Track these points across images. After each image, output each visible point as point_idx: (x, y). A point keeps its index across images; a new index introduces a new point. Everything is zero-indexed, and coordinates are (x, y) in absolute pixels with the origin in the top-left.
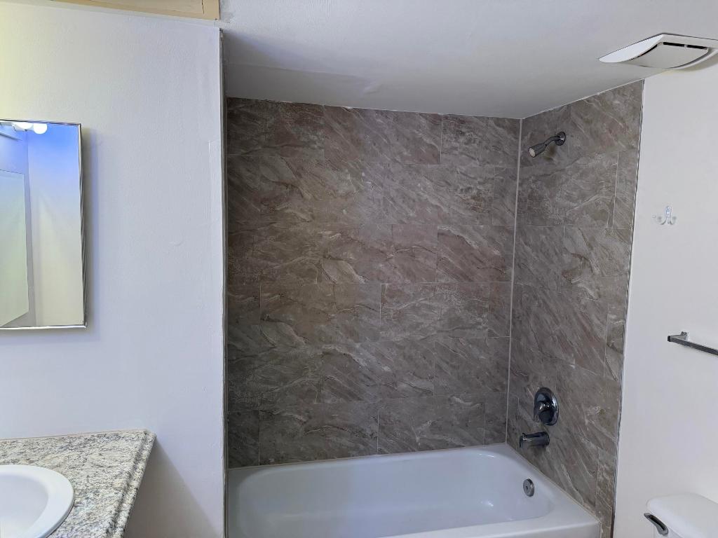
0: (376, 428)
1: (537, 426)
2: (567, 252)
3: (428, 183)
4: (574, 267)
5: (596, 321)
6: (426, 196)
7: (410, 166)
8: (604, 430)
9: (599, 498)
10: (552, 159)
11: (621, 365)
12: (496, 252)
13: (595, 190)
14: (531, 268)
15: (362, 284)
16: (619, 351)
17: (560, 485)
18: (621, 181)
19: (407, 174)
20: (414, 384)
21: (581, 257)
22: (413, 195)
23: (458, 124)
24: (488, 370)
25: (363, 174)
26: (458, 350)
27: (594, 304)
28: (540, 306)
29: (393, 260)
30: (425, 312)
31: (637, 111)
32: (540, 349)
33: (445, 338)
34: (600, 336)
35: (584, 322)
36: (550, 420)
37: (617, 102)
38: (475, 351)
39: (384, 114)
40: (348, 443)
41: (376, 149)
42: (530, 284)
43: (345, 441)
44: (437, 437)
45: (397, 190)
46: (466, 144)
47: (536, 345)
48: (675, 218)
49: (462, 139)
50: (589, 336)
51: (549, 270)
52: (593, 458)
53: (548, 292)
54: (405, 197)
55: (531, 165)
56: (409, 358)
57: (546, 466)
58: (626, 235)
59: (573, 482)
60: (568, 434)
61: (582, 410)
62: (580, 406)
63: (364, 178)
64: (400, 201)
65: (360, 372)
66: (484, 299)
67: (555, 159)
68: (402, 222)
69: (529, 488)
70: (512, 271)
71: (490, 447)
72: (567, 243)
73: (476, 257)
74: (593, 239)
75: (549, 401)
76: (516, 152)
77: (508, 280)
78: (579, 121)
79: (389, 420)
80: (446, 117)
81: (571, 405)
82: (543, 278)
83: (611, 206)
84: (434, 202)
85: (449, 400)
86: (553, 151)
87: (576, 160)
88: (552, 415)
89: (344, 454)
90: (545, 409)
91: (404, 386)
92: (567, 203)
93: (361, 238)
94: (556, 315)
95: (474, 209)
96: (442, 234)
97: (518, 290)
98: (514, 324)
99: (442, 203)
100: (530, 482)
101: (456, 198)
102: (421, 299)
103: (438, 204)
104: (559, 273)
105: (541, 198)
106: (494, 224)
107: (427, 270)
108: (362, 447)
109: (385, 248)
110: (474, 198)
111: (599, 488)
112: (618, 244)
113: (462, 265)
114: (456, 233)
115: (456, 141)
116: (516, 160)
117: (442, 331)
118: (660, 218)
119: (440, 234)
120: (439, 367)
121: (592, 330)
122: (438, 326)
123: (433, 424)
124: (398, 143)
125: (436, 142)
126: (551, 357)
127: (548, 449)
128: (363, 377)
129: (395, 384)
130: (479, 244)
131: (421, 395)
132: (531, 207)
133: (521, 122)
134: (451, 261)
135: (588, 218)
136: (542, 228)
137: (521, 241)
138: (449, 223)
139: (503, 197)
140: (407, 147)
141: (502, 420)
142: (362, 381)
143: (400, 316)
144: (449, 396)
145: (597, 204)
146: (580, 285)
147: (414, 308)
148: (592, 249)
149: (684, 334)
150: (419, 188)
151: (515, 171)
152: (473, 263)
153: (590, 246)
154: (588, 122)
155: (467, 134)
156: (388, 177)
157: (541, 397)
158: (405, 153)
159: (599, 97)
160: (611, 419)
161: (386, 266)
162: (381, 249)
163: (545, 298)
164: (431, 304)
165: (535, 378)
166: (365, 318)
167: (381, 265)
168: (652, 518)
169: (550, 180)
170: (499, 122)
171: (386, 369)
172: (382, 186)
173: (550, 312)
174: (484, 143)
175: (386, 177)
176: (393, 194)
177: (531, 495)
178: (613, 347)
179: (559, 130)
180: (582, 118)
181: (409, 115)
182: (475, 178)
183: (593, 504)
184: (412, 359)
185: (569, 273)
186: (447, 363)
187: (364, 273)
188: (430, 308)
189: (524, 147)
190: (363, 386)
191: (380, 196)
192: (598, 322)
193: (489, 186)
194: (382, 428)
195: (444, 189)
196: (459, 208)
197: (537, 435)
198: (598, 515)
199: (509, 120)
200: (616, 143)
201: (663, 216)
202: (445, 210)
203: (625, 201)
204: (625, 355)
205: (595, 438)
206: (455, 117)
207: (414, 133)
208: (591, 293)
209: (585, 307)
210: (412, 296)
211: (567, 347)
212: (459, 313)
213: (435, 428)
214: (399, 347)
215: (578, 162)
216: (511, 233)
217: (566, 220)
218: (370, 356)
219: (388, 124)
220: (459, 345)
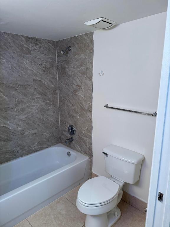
0: (18, 149)
1: (69, 136)
2: (74, 85)
3: (28, 61)
4: (77, 89)
5: (84, 104)
6: (27, 66)
7: (20, 55)
8: (88, 133)
9: (88, 152)
10: (67, 55)
11: (92, 116)
12: (53, 86)
13: (82, 65)
14: (64, 90)
15: (7, 100)
16: (91, 111)
17: (77, 151)
18: (89, 62)
19: (19, 58)
20: (31, 132)
21: (79, 86)
22: (22, 66)
23: (36, 41)
24: (54, 123)
25: (2, 57)
26: (44, 118)
27: (83, 99)
28: (67, 101)
29: (18, 90)
30: (32, 107)
31: (92, 41)
32: (69, 114)
33: (39, 115)
34: (86, 108)
35: (81, 105)
36: (73, 134)
37: (86, 38)
38: (49, 118)
39: (8, 34)
40: (9, 156)
41: (6, 48)
42: (64, 95)
43: (8, 156)
44: (40, 147)
45: (17, 64)
46: (39, 48)
47: (67, 113)
48: (103, 74)
49: (38, 46)
50: (83, 109)
51: (69, 91)
52: (86, 141)
53: (70, 97)
54: (19, 66)
55: (60, 57)
56: (28, 124)
57: (73, 147)
58: (91, 79)
59: (81, 149)
60: (79, 137)
61: (82, 129)
62: (81, 128)
63: (2, 59)
64: (18, 68)
65: (10, 131)
66: (51, 101)
67: (68, 55)
68: (20, 76)
69: (69, 154)
70: (58, 92)
71: (56, 145)
72: (74, 82)
73: (47, 88)
74: (82, 80)
75: (72, 128)
76: (55, 52)
77: (57, 94)
78: (75, 43)
79: (23, 145)
80: (31, 38)
81: (79, 128)
82: (68, 93)
83: (86, 70)
84: (30, 68)
85: (43, 134)
86: (67, 53)
87: (75, 56)
88: (74, 132)
89: (8, 160)
90: (72, 131)
91: (27, 133)
92: (73, 69)
93: (4, 82)
94: (73, 103)
95: (44, 71)
96: (35, 80)
97: (60, 98)
98: (60, 108)
99: (33, 69)
100: (69, 152)
101: (38, 67)
102: (30, 103)
103: (32, 69)
104: (72, 91)
105: (65, 68)
106: (51, 76)
107: (31, 93)
108: (14, 156)
109: (14, 86)
110: (44, 67)
111: (88, 149)
112: (89, 81)
113: (43, 91)
114: (39, 80)
115: (36, 47)
116: (55, 55)
117: (38, 113)
118: (100, 74)
119: (34, 80)
120: (38, 125)
121: (83, 107)
122: (37, 111)
123: (38, 143)
124: (15, 46)
125: (29, 47)
126: (72, 116)
127: (73, 142)
128: (12, 133)
129: (24, 133)
130: (47, 83)
131: (33, 135)
132: (62, 71)
133: (56, 42)
134: (39, 89)
135: (80, 74)
136: (66, 77)
137: (60, 82)
138: (37, 76)
139: (53, 67)
140: (18, 48)
141: (59, 137)
142: (11, 134)
143: (23, 110)
144: (42, 133)
145: (82, 70)
146: (79, 94)
147: (28, 107)
148: (82, 83)
149: (107, 105)
150: (25, 63)
151: (55, 58)
152: (46, 90)
153: (81, 83)
154: (78, 44)
155: (39, 45)
156: (12, 59)
157: (70, 128)
158: (18, 50)
159: (81, 36)
160: (90, 130)
161: (15, 92)
162: (13, 86)
163: (69, 99)
164: (33, 104)
165: (68, 123)
166: (10, 112)
167: (14, 92)
168: (104, 153)
169: (67, 62)
170: (49, 41)
171: (20, 129)
172: (10, 62)
173: (71, 103)
174: (45, 48)
175: (11, 59)
176: (15, 65)
177: (70, 156)
178: (89, 111)
179: (69, 46)
180: (76, 42)
181: (17, 35)
182: (43, 60)
183: (87, 154)
184: (29, 124)
185: (75, 91)
186: (41, 123)
187: (7, 95)
188: (34, 106)
189: (57, 51)
190: (12, 136)
191: (10, 66)
192: (85, 104)
193: (48, 63)
194: (21, 148)
195: (33, 64)
196: (39, 71)
197: (70, 139)
198: (88, 156)
199: (52, 41)
200: (87, 51)
201: (101, 73)
202: (35, 71)
203: (90, 69)
204: (93, 112)
205: (86, 136)
206: (34, 38)
207: (20, 43)
208: (82, 96)
209: (81, 101)
210: (27, 102)
211: (76, 113)
212: (43, 106)
213: (39, 144)
214: (24, 120)
215: (76, 56)
216: (56, 79)
217: (73, 75)
218: (14, 125)
219: (10, 38)
220: (44, 116)
